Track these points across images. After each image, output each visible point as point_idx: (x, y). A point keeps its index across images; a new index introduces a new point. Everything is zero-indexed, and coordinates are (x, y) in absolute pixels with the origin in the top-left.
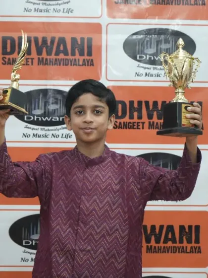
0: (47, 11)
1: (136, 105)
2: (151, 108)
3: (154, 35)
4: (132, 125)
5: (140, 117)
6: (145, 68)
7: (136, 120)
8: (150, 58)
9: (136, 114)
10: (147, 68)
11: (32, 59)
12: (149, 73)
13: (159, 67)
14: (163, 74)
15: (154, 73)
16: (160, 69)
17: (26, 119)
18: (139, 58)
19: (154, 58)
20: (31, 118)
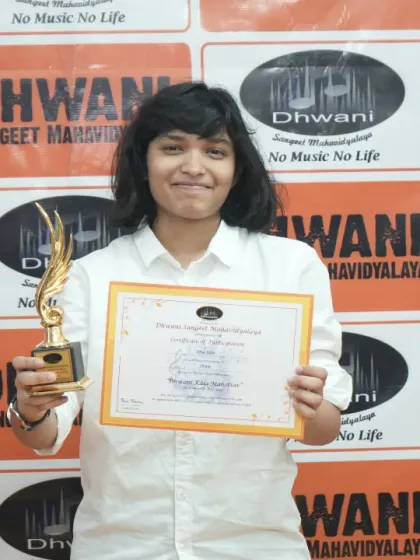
0: (66, 19)
2: (307, 231)
3: (310, 65)
6: (291, 143)
8: (302, 119)
10: (296, 142)
11: (35, 130)
12: (300, 154)
13: (322, 139)
14: (332, 155)
15: (312, 153)
16: (326, 143)
17: (24, 266)
18: (278, 120)
19: (311, 118)
20: (36, 263)
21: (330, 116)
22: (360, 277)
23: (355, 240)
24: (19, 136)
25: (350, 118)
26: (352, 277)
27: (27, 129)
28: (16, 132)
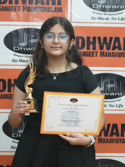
1: (91, 40)
2: (102, 41)
4: (88, 54)
5: (94, 48)
6: (98, 14)
7: (91, 50)
8: (102, 7)
9: (91, 46)
10: (100, 14)
11: (19, 7)
12: (101, 17)
13: (108, 13)
14: (111, 18)
15: (105, 17)
16: (109, 15)
17: (14, 49)
18: (94, 7)
19: (104, 6)
20: (18, 49)
21: (111, 6)
22: (118, 57)
23: (117, 45)
24: (14, 8)
25: (117, 7)
26: (115, 57)
27: (17, 7)
28: (13, 8)
